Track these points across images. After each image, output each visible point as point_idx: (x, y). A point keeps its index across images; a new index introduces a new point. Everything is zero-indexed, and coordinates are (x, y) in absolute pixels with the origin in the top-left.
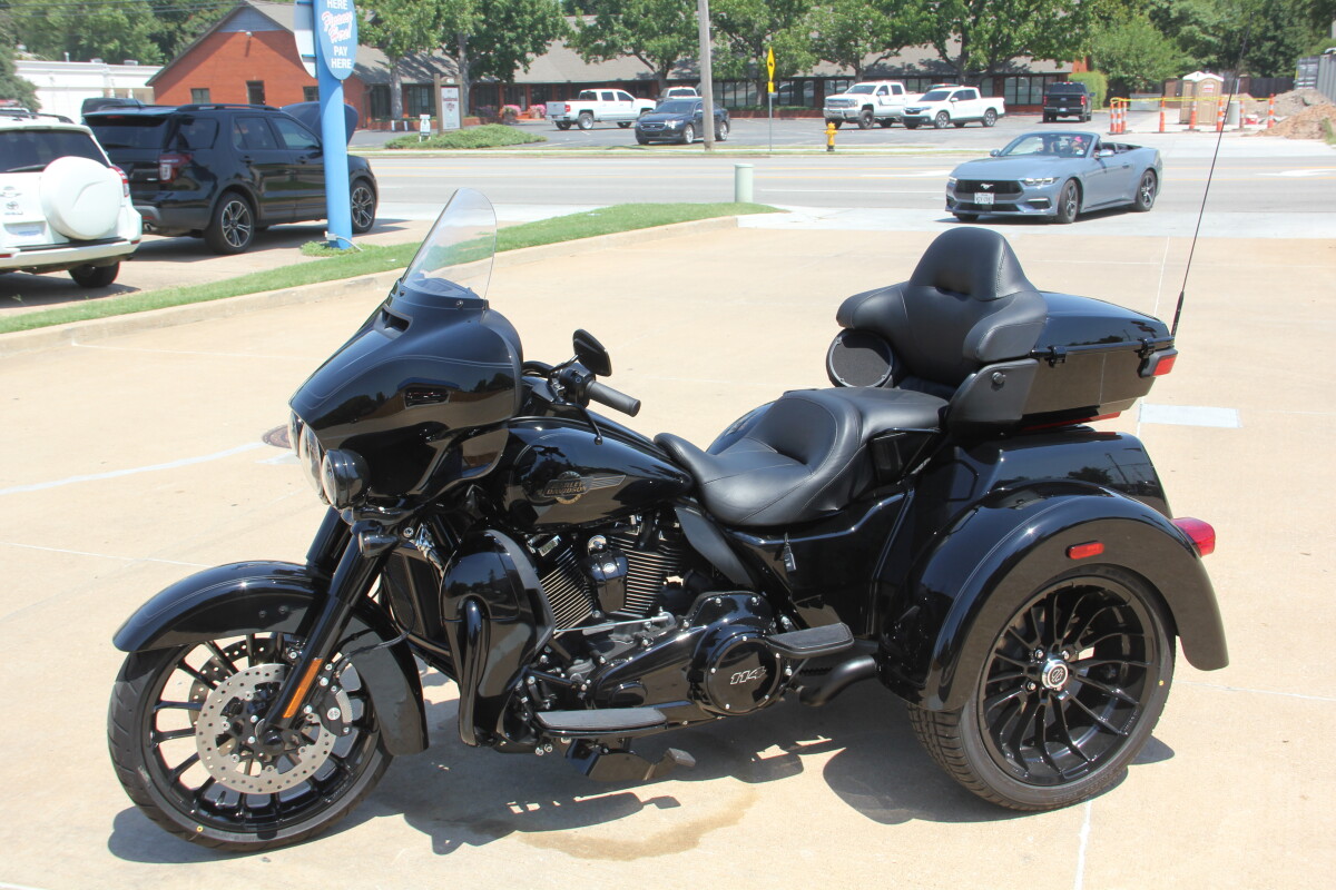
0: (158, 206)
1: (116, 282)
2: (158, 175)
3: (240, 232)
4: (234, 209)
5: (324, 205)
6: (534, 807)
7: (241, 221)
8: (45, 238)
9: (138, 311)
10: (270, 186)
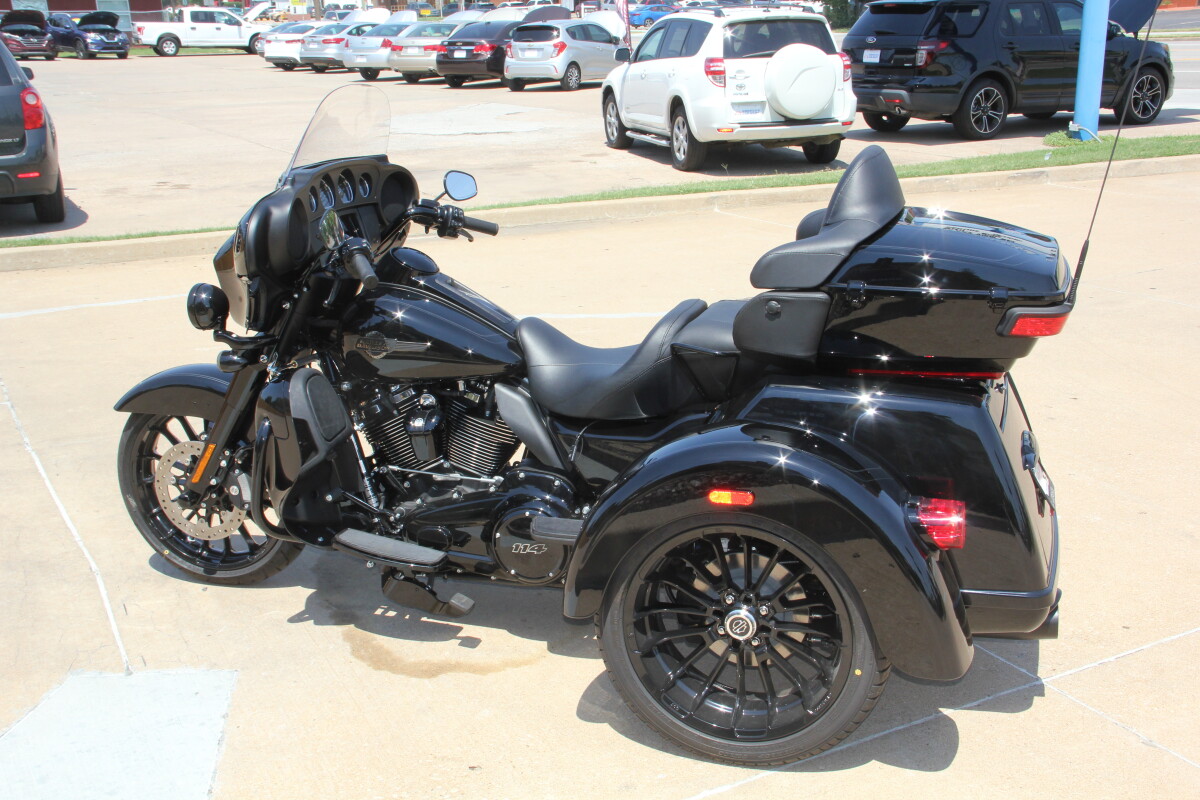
0: (911, 90)
1: (837, 158)
2: (914, 61)
3: (990, 119)
4: (988, 95)
5: (1073, 95)
6: (392, 614)
7: (995, 107)
8: (765, 116)
9: (786, 186)
10: (1033, 74)
